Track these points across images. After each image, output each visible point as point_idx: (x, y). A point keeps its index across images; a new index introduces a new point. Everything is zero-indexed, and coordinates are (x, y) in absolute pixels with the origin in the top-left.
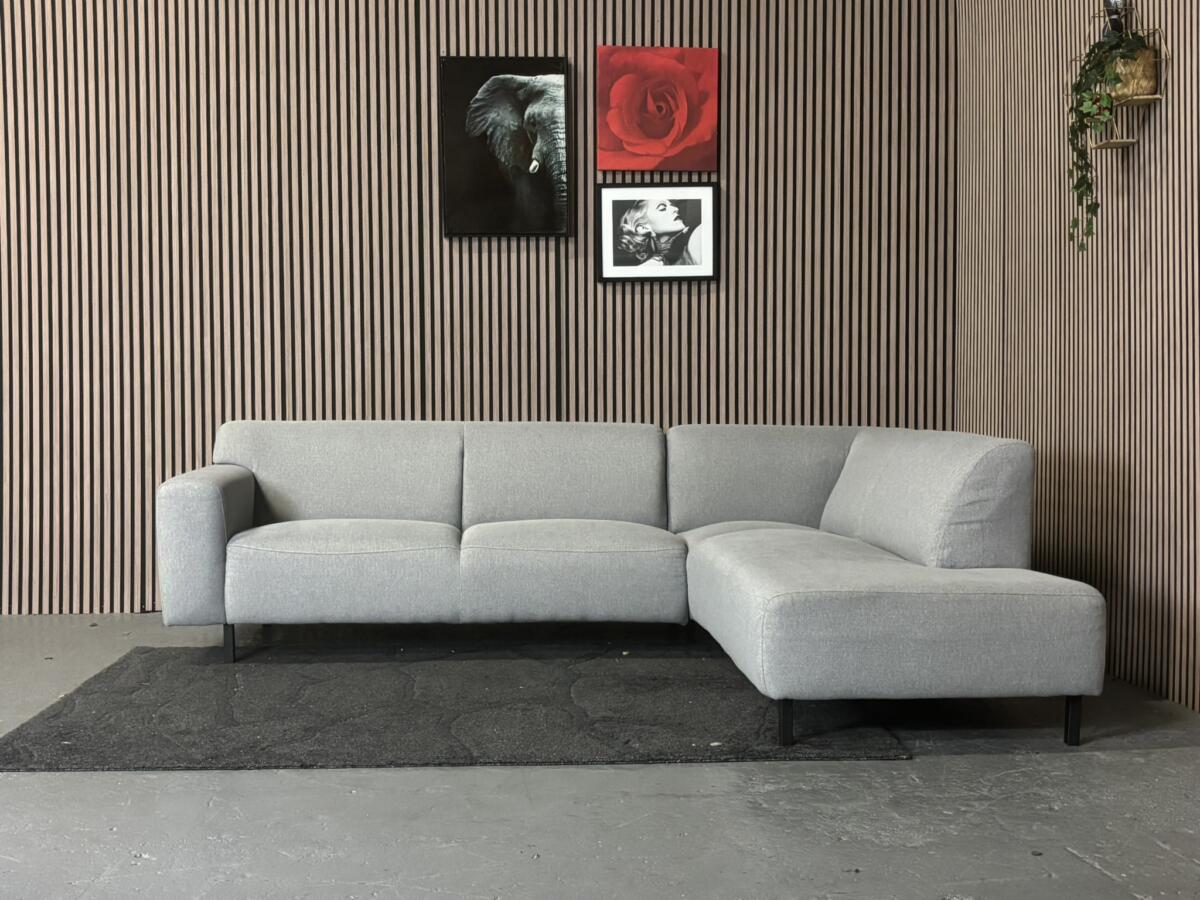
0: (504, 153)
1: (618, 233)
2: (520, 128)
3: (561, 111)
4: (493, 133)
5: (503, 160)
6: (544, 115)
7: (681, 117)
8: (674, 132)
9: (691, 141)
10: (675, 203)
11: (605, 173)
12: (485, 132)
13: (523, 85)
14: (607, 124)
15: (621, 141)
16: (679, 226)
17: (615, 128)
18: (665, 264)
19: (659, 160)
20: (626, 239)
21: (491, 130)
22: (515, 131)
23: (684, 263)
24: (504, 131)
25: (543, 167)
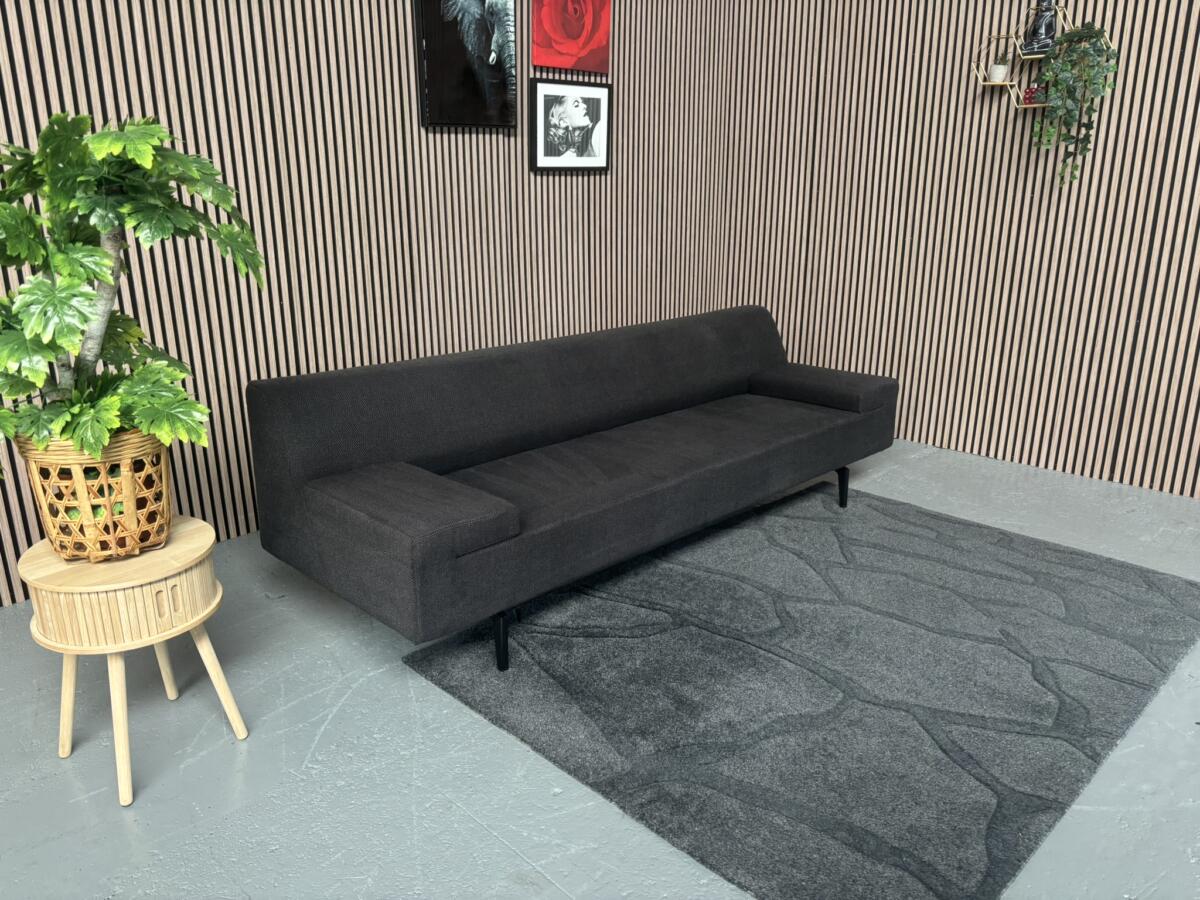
0: (471, 42)
1: (548, 125)
2: (482, 16)
4: (462, 19)
5: (470, 48)
6: (499, 6)
7: (588, 20)
8: (584, 34)
9: (592, 45)
10: (586, 101)
11: (535, 68)
12: (456, 18)
14: (540, 22)
15: (550, 38)
16: (586, 122)
17: (547, 26)
18: (578, 155)
19: (574, 59)
20: (553, 131)
21: (460, 16)
22: (478, 20)
23: (589, 155)
24: (471, 18)
25: (500, 60)
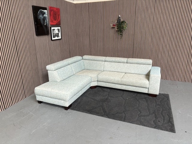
0: (42, 22)
1: (53, 33)
2: (43, 18)
3: (47, 16)
6: (45, 16)
7: (57, 17)
9: (58, 21)
10: (58, 29)
11: (51, 25)
13: (43, 11)
14: (51, 18)
15: (53, 21)
16: (58, 32)
18: (57, 37)
19: (56, 23)
21: (40, 18)
23: (59, 37)
25: (46, 24)
